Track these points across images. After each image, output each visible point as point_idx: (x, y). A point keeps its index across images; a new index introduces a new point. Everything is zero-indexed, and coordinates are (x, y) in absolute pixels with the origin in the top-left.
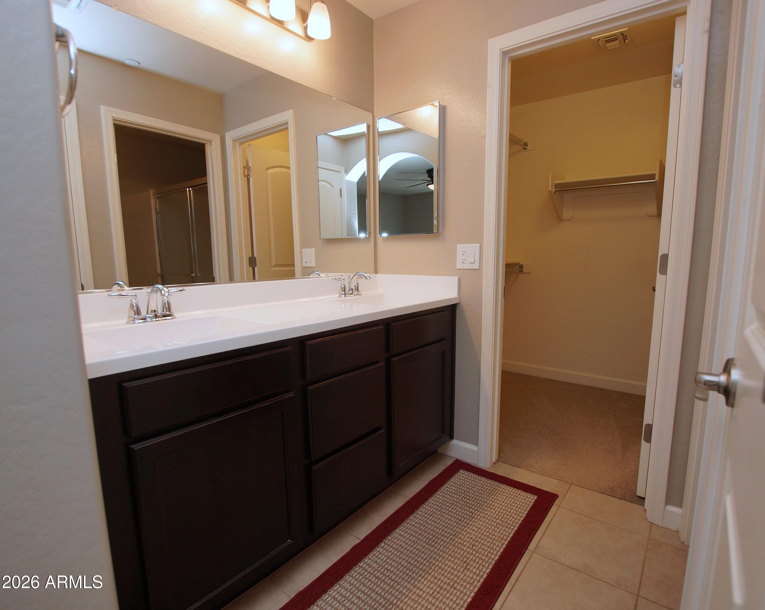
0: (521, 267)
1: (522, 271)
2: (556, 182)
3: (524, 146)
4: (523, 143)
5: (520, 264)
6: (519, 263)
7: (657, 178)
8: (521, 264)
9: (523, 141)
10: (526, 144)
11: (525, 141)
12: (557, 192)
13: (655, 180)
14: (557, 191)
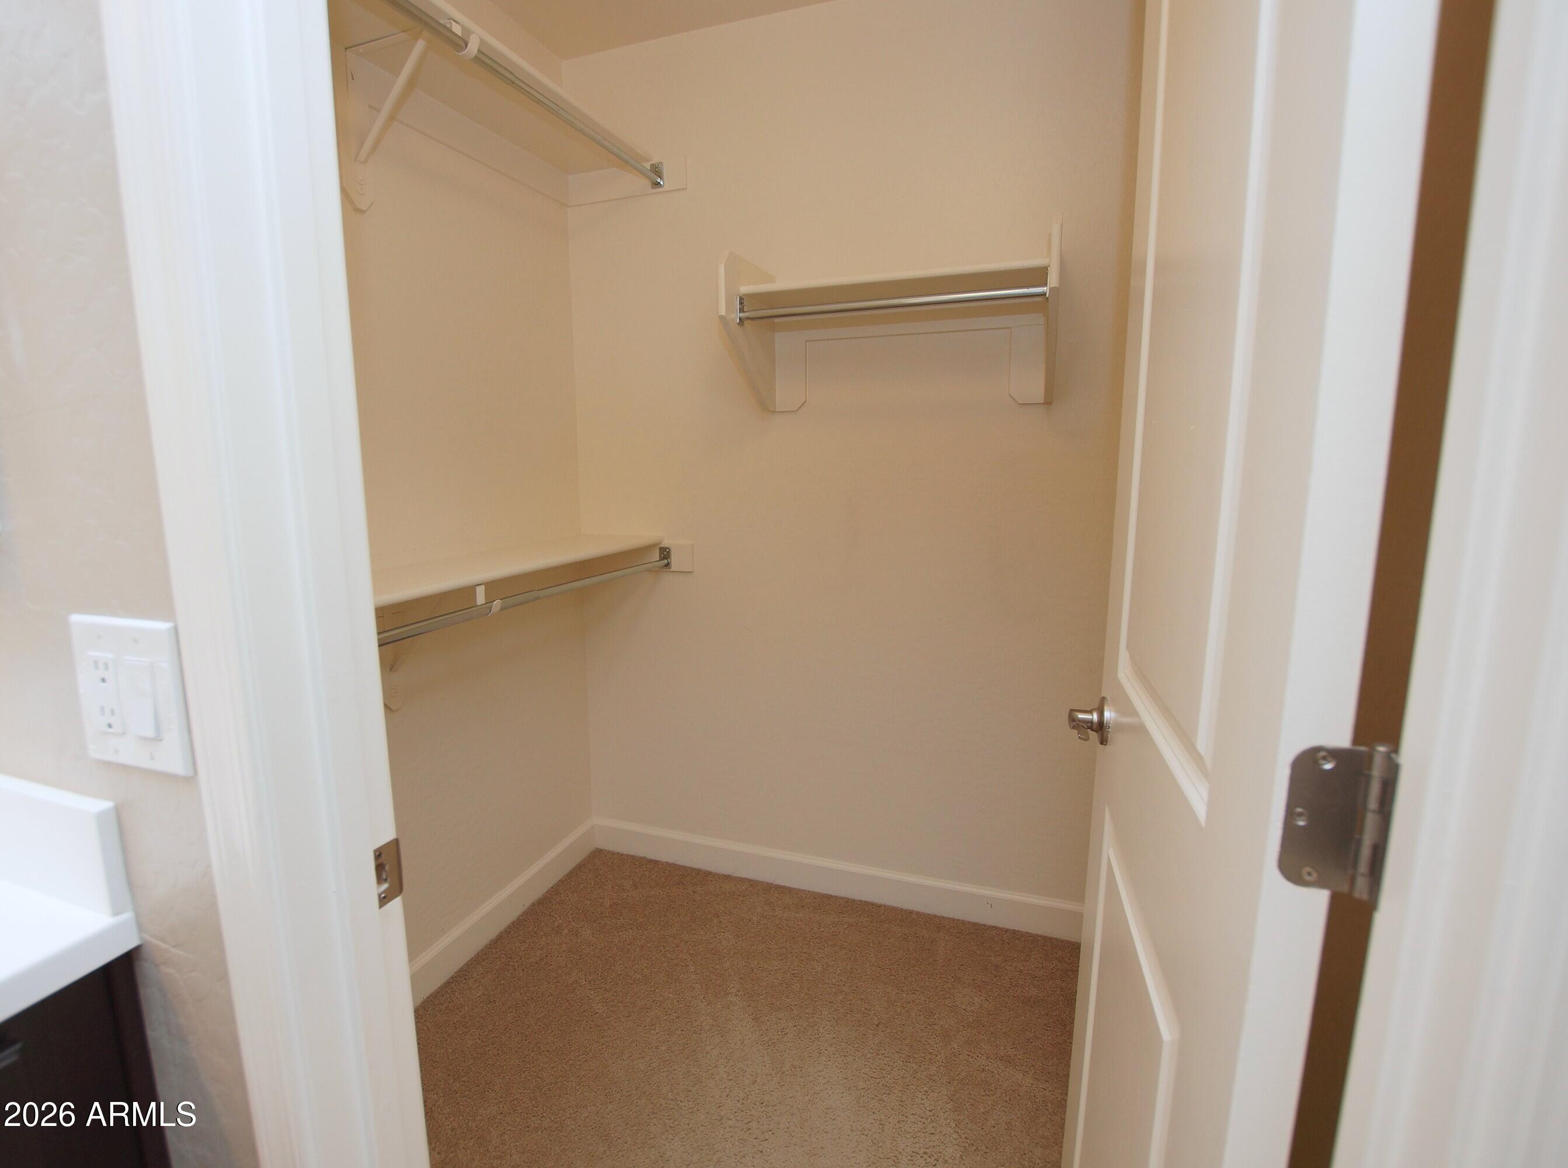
0: (665, 553)
1: (668, 565)
2: (744, 289)
3: (653, 176)
4: (648, 166)
5: (662, 546)
6: (660, 543)
7: (1053, 280)
8: (665, 544)
9: (648, 161)
10: (657, 170)
11: (655, 160)
12: (746, 323)
13: (1046, 285)
14: (748, 318)
